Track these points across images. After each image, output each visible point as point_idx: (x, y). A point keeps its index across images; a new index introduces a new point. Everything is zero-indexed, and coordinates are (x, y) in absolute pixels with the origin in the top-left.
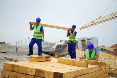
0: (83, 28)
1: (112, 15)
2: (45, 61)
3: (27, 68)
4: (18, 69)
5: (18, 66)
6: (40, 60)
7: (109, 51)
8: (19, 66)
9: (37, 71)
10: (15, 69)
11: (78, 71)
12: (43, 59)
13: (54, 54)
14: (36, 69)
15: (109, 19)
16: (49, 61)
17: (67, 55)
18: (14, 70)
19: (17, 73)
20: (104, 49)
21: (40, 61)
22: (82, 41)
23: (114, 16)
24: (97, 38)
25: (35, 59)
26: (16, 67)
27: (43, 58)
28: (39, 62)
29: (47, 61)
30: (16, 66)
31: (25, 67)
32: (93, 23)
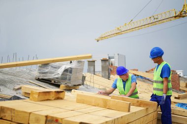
0: (102, 38)
1: (152, 18)
2: (55, 99)
3: (30, 113)
4: (12, 116)
5: (12, 110)
6: (47, 97)
7: (145, 78)
8: (14, 110)
9: (48, 119)
10: (7, 115)
11: (118, 118)
12: (52, 96)
13: (59, 84)
14: (47, 117)
15: (147, 26)
16: (62, 99)
17: (80, 85)
18: (5, 116)
19: (10, 122)
20: (138, 76)
21: (47, 100)
22: (102, 60)
23: (156, 20)
24: (125, 56)
25: (39, 95)
26: (9, 112)
27: (51, 94)
28: (45, 100)
29: (58, 98)
30: (8, 109)
31: (26, 112)
32: (118, 31)
